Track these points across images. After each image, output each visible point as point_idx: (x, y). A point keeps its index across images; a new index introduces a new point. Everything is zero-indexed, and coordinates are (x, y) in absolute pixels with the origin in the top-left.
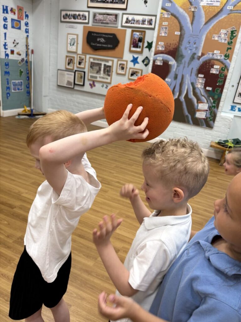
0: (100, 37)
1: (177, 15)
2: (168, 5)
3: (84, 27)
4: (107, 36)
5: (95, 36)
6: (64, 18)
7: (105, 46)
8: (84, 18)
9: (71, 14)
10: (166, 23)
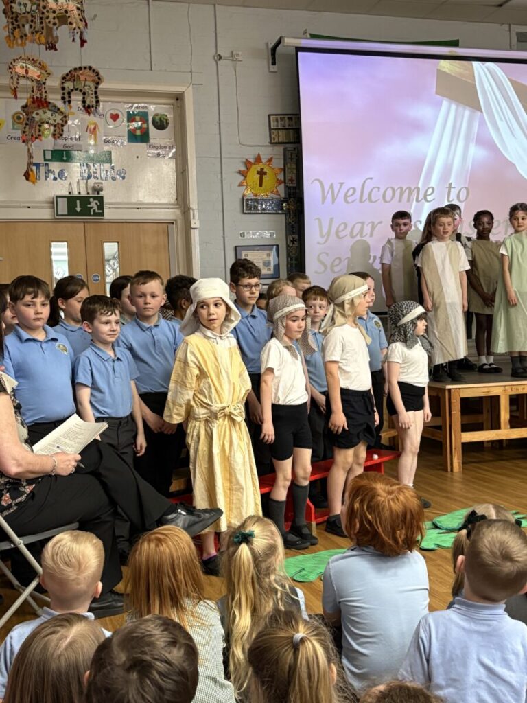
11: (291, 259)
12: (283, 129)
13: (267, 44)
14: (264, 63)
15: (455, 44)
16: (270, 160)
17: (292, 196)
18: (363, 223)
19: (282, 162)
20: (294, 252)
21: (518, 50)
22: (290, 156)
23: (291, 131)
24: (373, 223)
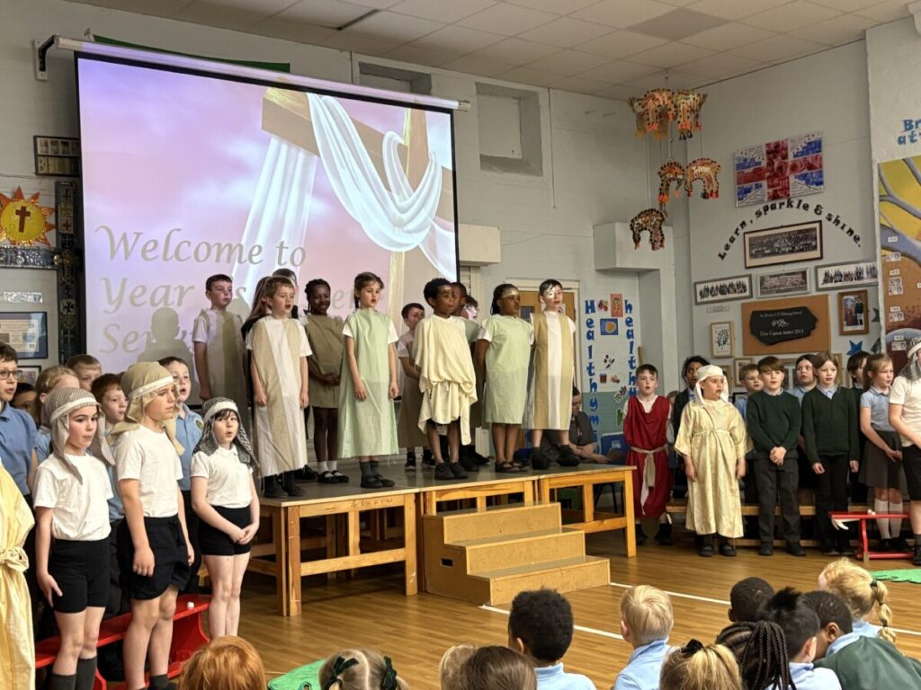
0: (778, 318)
1: (914, 255)
2: (892, 239)
3: (743, 305)
4: (789, 314)
5: (767, 318)
6: (702, 295)
7: (789, 333)
8: (741, 289)
9: (715, 286)
10: (897, 272)
11: (65, 333)
12: (55, 156)
13: (33, 43)
14: (29, 67)
15: (285, 68)
16: (36, 197)
17: (67, 246)
18: (168, 288)
19: (53, 199)
20: (69, 323)
21: (362, 84)
22: (64, 193)
23: (66, 160)
24: (181, 288)
